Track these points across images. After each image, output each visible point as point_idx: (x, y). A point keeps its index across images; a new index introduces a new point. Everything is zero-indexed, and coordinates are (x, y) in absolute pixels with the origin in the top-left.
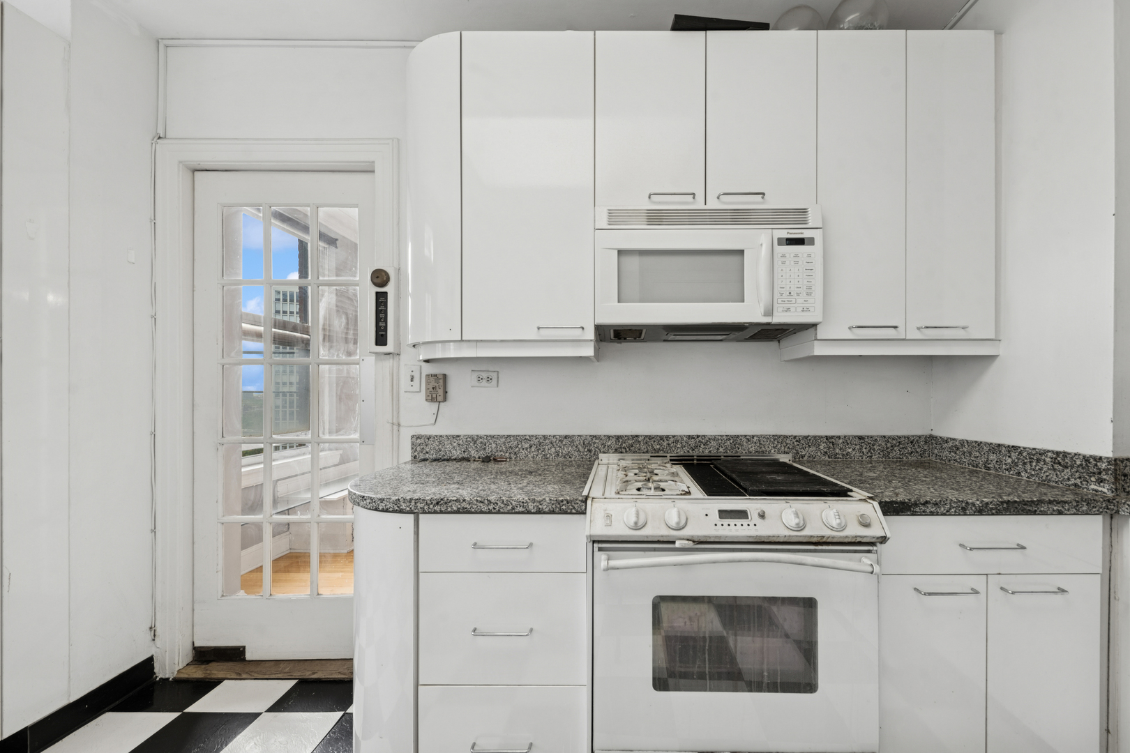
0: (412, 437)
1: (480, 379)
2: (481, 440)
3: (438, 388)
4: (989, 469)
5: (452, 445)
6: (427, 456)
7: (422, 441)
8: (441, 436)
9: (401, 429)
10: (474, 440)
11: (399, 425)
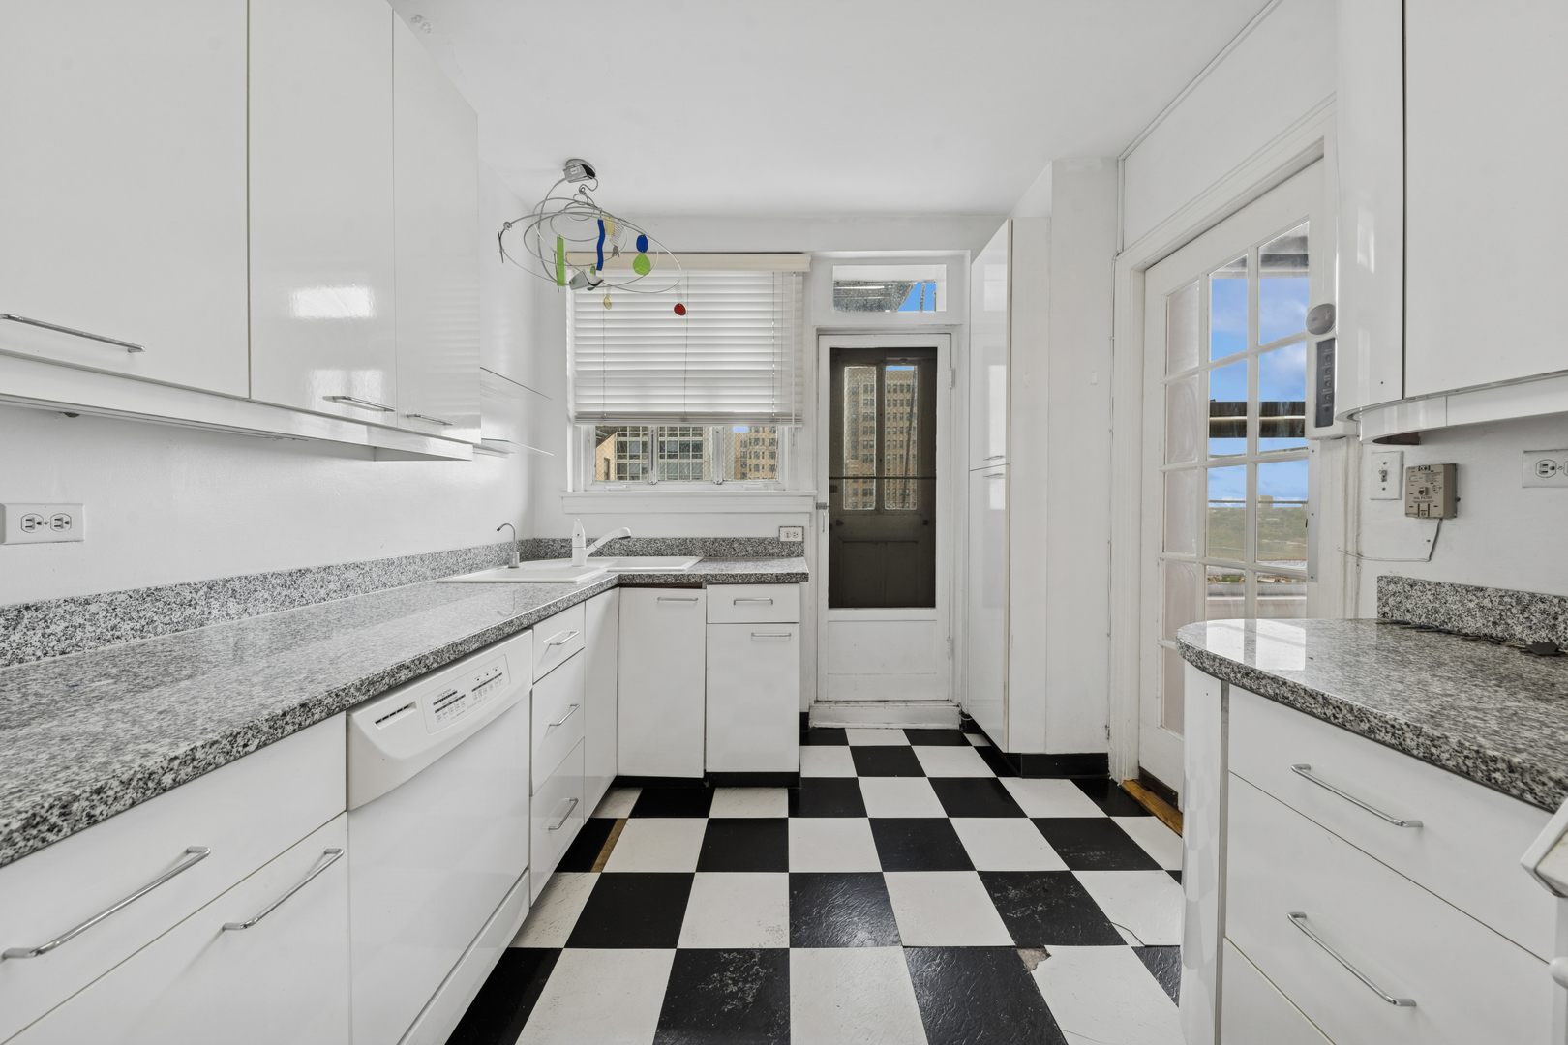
0: (1380, 579)
1: (1544, 469)
2: (1542, 606)
3: (1431, 492)
5: (1463, 604)
6: (1408, 617)
7: (1399, 588)
8: (1439, 584)
9: (1364, 563)
10: (1525, 602)
11: (1359, 555)
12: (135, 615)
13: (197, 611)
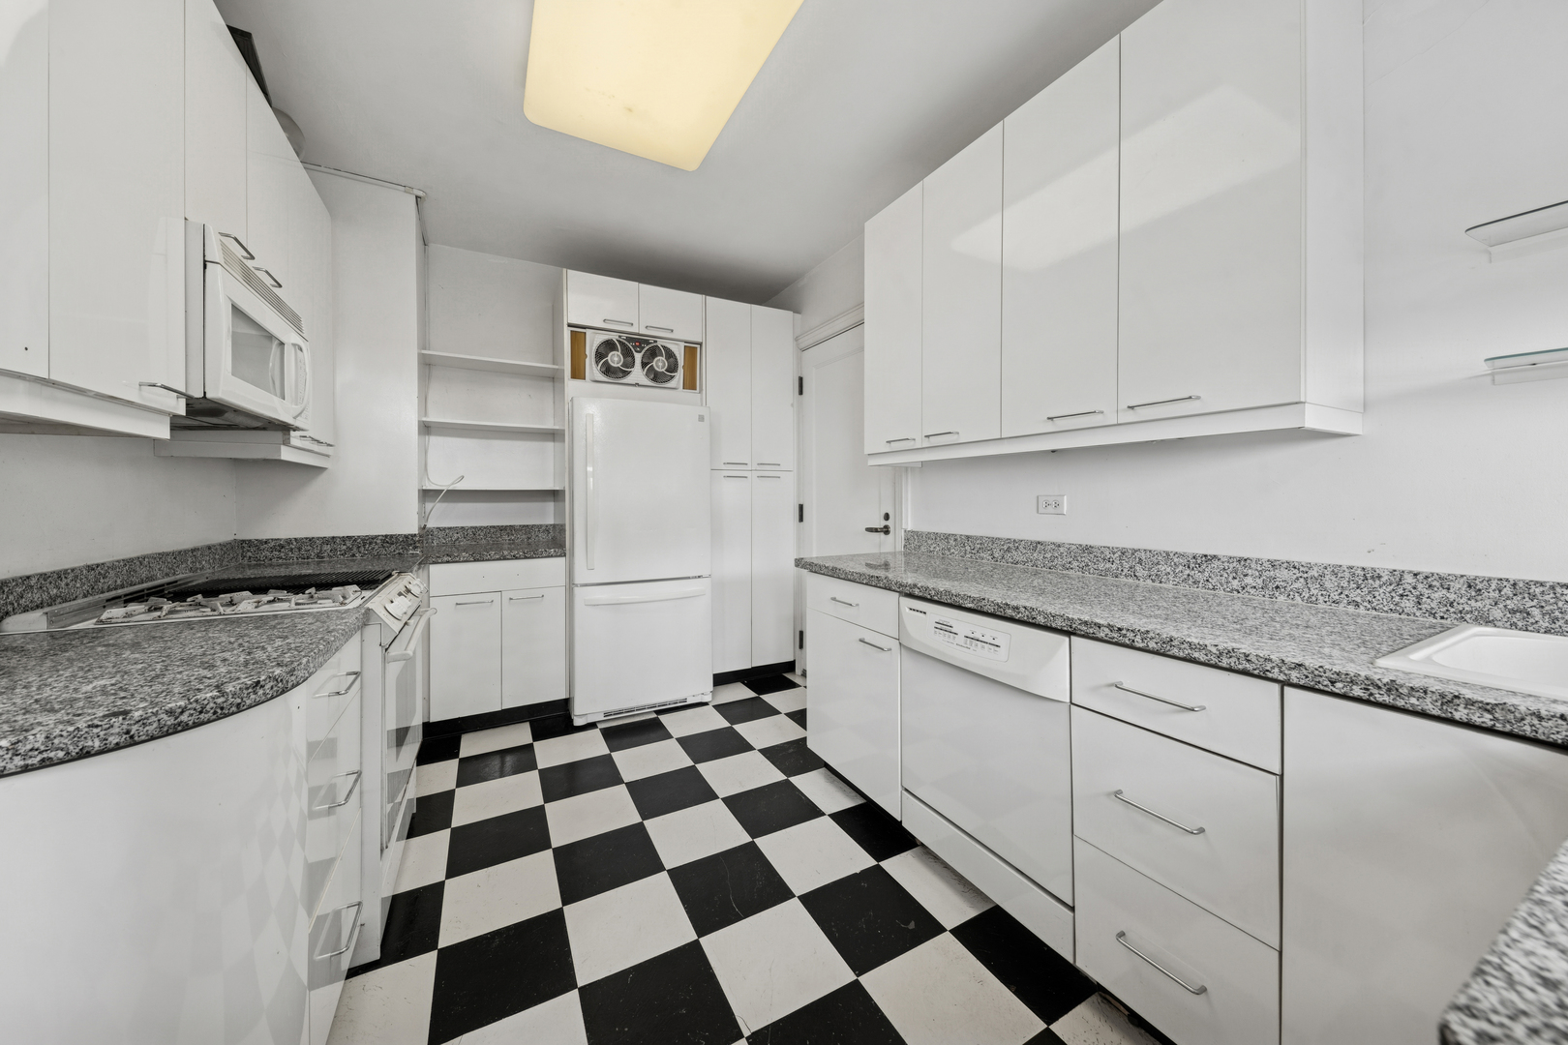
4: (323, 557)
12: (1079, 558)
13: (1114, 566)
